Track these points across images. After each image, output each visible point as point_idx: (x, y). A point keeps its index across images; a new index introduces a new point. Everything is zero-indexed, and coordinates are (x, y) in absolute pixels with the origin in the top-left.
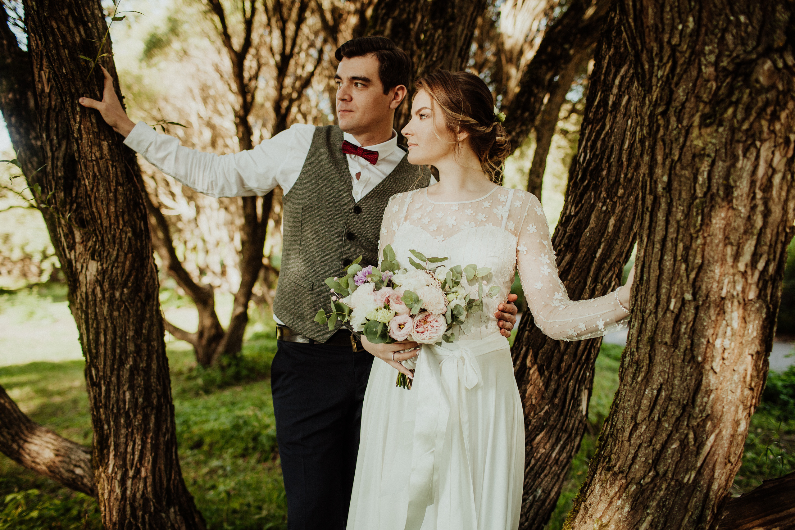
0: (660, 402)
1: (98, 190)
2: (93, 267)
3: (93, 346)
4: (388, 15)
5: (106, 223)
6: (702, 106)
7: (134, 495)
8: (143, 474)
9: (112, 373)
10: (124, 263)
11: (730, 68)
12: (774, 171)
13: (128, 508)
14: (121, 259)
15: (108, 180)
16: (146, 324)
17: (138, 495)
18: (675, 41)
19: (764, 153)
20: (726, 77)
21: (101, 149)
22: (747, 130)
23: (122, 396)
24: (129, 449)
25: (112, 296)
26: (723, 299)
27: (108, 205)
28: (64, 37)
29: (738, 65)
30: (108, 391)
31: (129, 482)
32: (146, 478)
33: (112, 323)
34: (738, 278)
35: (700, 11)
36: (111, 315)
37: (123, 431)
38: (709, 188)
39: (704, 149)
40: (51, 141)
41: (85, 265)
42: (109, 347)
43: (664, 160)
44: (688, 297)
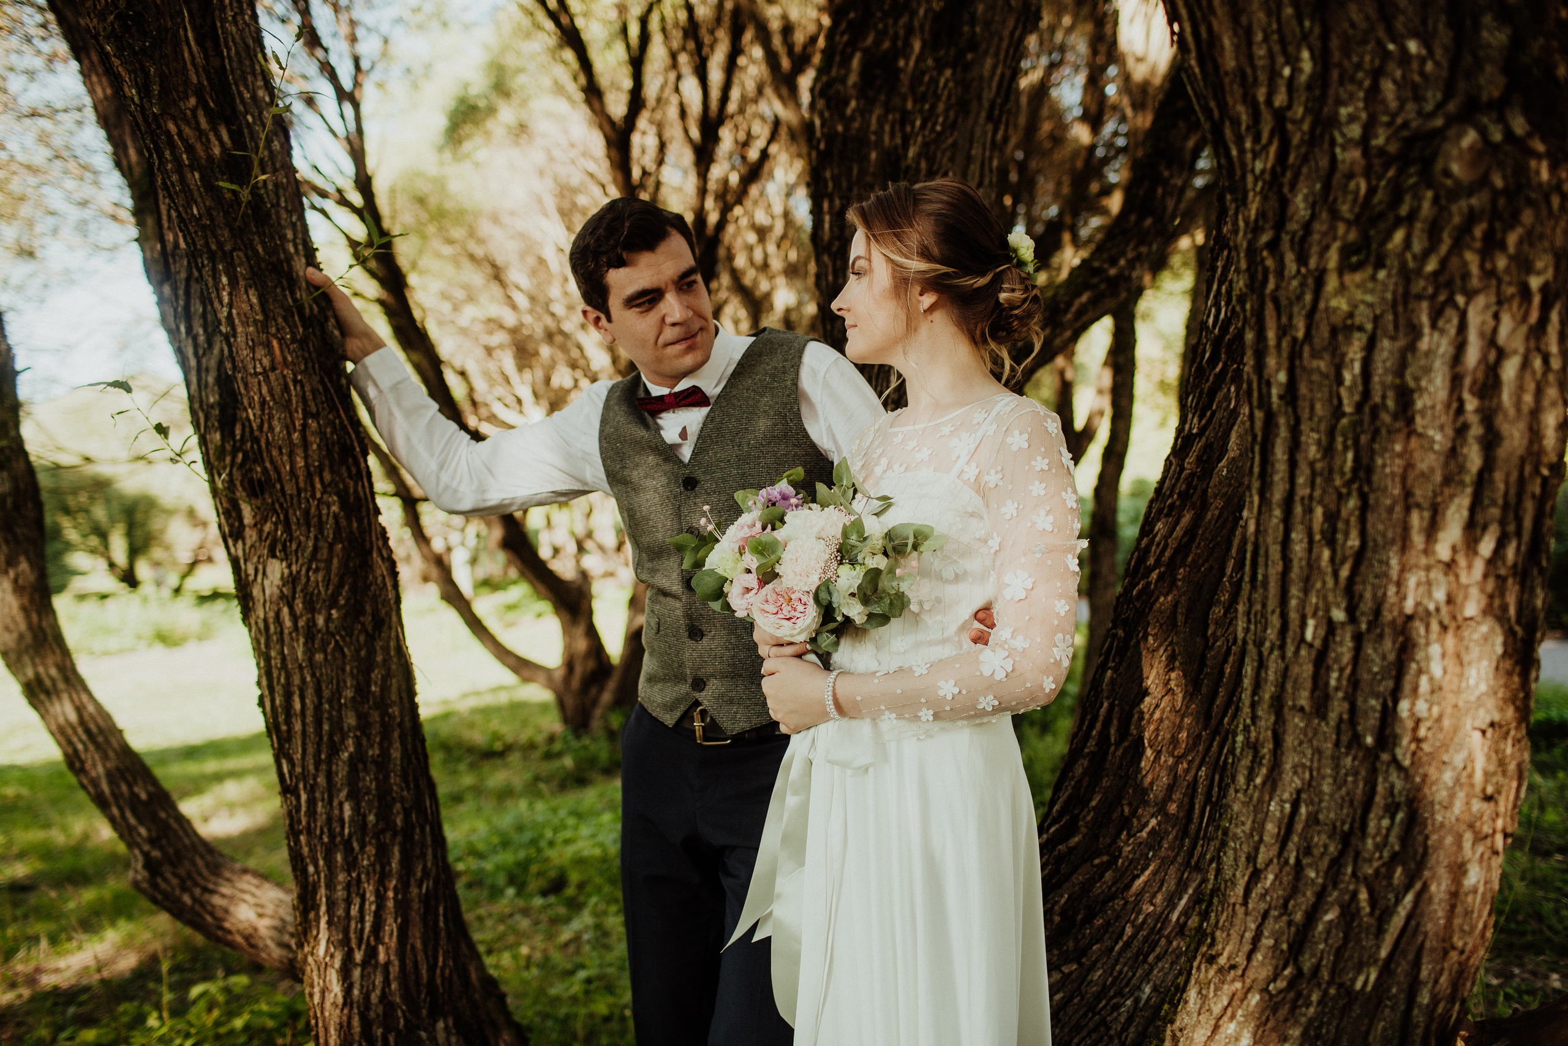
0: (1299, 827)
1: (271, 428)
3: (281, 719)
4: (853, 45)
5: (290, 489)
6: (1341, 229)
7: (367, 996)
8: (382, 957)
9: (317, 769)
10: (329, 562)
11: (1393, 148)
12: (1502, 354)
13: (356, 1022)
14: (324, 554)
15: (287, 406)
16: (376, 675)
17: (374, 998)
18: (1280, 100)
19: (1477, 315)
20: (1386, 167)
21: (270, 352)
22: (1435, 274)
23: (336, 812)
24: (354, 911)
25: (311, 624)
26: (1410, 618)
27: (291, 455)
28: (190, 149)
29: (1409, 143)
30: (312, 802)
31: (357, 973)
32: (388, 964)
33: (313, 675)
34: (1436, 574)
35: (1325, 37)
36: (311, 660)
37: (342, 877)
38: (1366, 394)
39: (1351, 315)
40: (195, 338)
41: (260, 567)
42: (309, 719)
43: (1279, 339)
44: (1339, 615)
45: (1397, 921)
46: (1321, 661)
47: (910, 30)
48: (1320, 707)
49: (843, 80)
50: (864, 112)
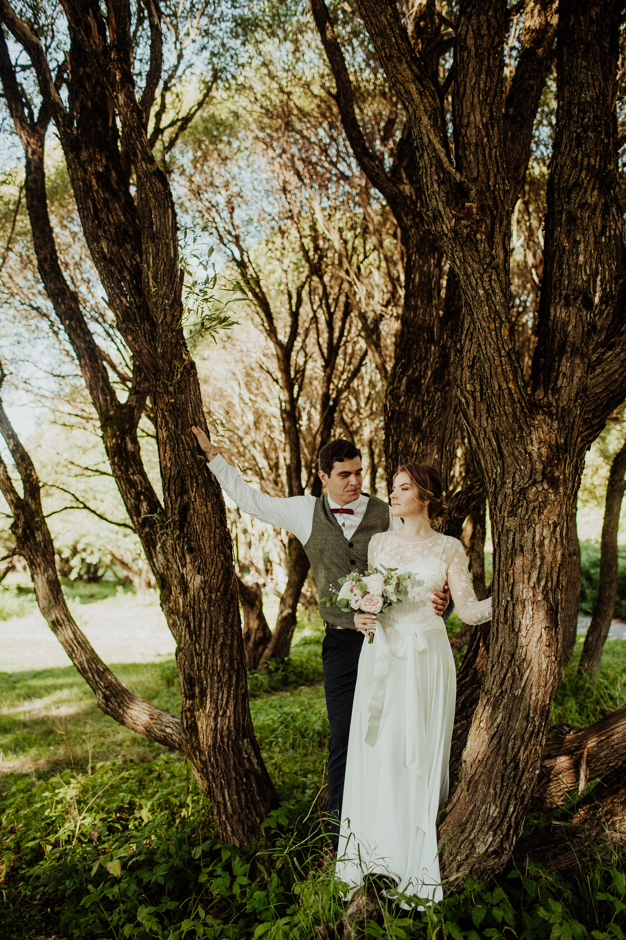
1: (204, 532)
2: (198, 579)
3: (197, 629)
5: (208, 551)
6: (508, 507)
7: (222, 727)
8: (228, 714)
9: (209, 647)
10: (218, 576)
11: (518, 490)
12: (544, 538)
13: (219, 736)
14: (217, 574)
15: (210, 525)
16: (231, 615)
17: (225, 728)
18: (494, 476)
19: (538, 529)
20: (517, 494)
21: (207, 507)
22: (528, 519)
23: (215, 662)
24: (220, 697)
25: (210, 597)
26: (524, 600)
29: (521, 489)
30: (206, 659)
31: (219, 719)
32: (230, 717)
33: (210, 615)
34: (530, 590)
36: (209, 609)
37: (216, 685)
38: (514, 546)
39: (511, 527)
40: (171, 498)
41: (193, 577)
42: (207, 630)
44: (509, 599)
45: (525, 677)
46: (506, 610)
47: (426, 368)
48: (506, 622)
49: (399, 388)
50: (407, 402)
